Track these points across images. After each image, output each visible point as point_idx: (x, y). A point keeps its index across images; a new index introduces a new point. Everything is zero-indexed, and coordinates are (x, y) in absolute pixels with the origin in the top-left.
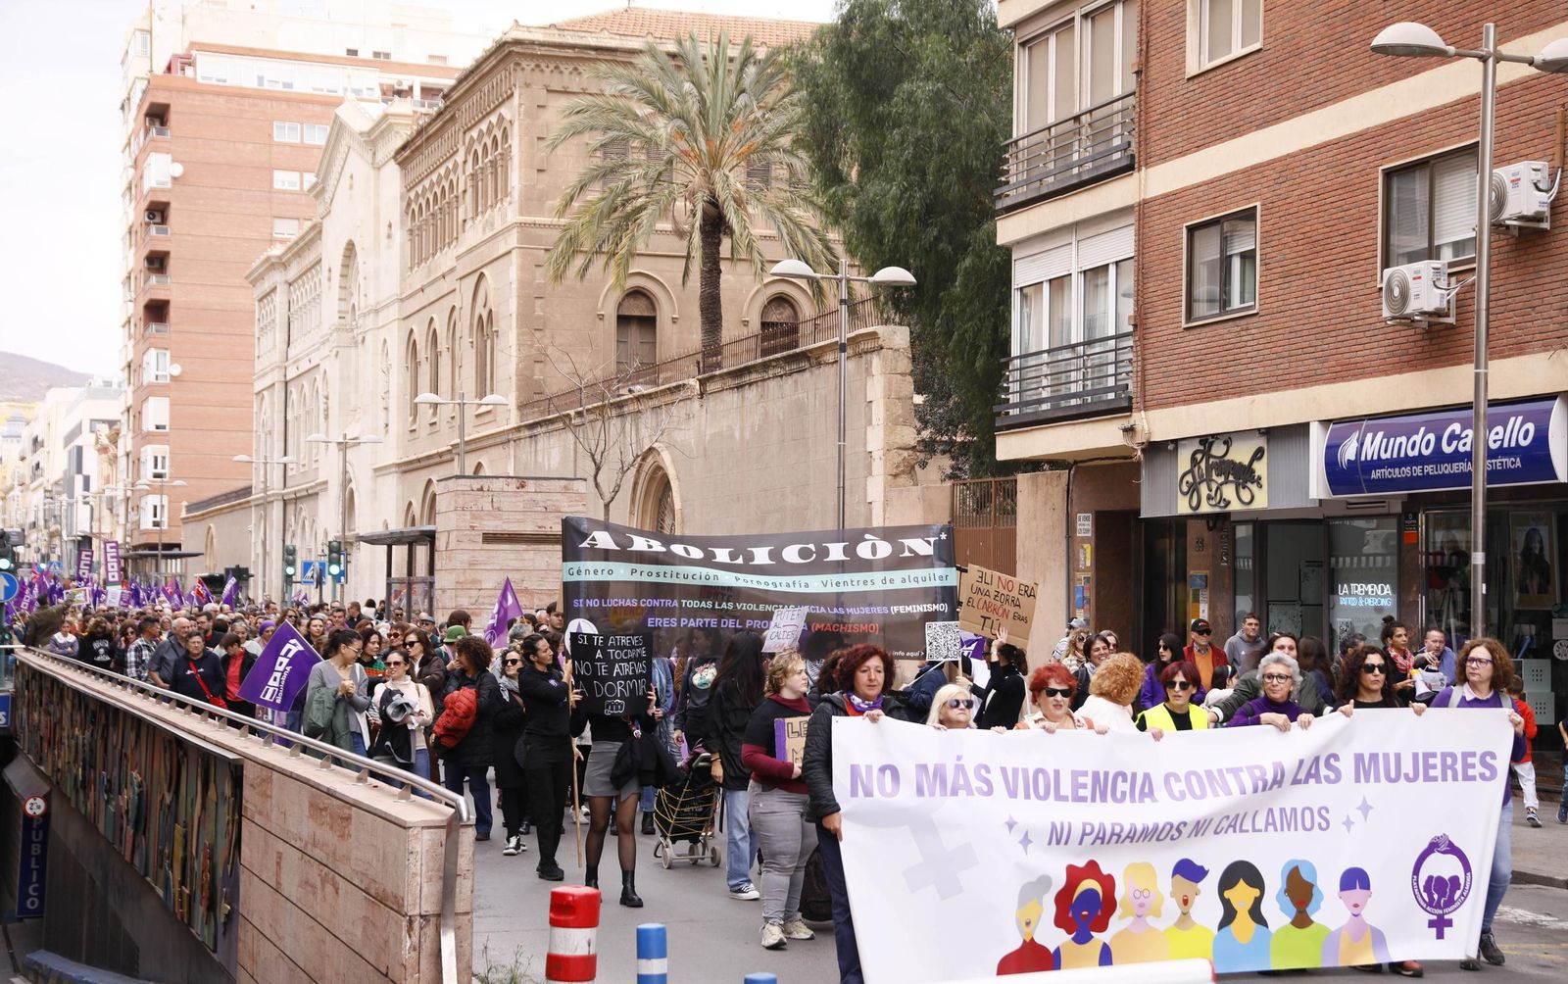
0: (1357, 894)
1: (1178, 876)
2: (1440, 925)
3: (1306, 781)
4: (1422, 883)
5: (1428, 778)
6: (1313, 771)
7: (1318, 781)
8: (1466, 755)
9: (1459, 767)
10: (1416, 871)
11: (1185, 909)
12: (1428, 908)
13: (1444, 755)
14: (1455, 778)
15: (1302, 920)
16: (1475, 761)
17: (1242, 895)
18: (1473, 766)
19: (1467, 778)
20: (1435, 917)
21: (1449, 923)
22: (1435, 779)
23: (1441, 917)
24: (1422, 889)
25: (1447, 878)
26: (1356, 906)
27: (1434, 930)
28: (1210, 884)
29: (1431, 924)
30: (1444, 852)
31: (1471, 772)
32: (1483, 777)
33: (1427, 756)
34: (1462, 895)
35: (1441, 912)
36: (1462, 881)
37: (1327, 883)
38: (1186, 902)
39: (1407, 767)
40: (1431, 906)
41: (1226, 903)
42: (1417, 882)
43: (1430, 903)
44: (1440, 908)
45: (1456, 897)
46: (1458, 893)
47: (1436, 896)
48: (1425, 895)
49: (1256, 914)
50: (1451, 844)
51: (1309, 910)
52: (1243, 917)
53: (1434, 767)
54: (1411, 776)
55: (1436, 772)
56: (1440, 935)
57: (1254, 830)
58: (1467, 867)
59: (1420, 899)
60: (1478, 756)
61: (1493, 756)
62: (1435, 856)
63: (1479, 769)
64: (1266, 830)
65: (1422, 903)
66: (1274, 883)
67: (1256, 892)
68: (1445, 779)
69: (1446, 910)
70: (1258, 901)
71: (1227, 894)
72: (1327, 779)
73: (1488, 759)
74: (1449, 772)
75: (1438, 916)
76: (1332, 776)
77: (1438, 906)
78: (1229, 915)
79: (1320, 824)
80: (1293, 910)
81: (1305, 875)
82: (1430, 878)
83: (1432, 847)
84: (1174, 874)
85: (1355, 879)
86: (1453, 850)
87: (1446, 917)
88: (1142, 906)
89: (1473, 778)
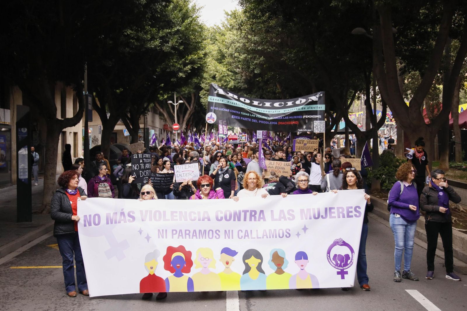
0: (303, 261)
1: (224, 254)
2: (342, 274)
3: (280, 220)
4: (332, 257)
5: (331, 217)
6: (282, 216)
7: (285, 219)
8: (348, 208)
9: (345, 213)
10: (329, 253)
11: (227, 266)
12: (336, 267)
13: (338, 208)
14: (344, 217)
15: (280, 271)
16: (353, 210)
17: (253, 262)
18: (352, 212)
19: (349, 216)
20: (340, 271)
21: (347, 273)
22: (335, 217)
23: (342, 270)
24: (332, 259)
25: (343, 255)
26: (302, 266)
27: (340, 276)
28: (239, 258)
29: (338, 273)
30: (341, 245)
31: (350, 214)
32: (356, 216)
33: (330, 209)
34: (351, 262)
35: (342, 268)
36: (350, 256)
37: (290, 258)
38: (227, 263)
39: (323, 213)
40: (337, 266)
41: (247, 265)
42: (329, 256)
43: (337, 265)
44: (342, 267)
45: (348, 262)
46: (349, 261)
47: (339, 262)
48: (334, 262)
49: (259, 268)
50: (344, 242)
51: (282, 267)
52: (254, 270)
53: (334, 213)
54: (324, 216)
55: (336, 215)
56: (343, 278)
57: (258, 238)
58: (352, 251)
59: (331, 263)
60: (353, 208)
61: (359, 208)
62: (337, 247)
63: (354, 213)
64: (263, 238)
65: (332, 265)
66: (267, 258)
67: (260, 261)
68: (339, 217)
69: (344, 268)
70: (260, 264)
71: (247, 261)
72: (289, 219)
73: (357, 209)
74: (341, 215)
75: (341, 270)
76: (291, 217)
77: (340, 266)
78: (248, 269)
79: (286, 236)
80: (276, 268)
81: (280, 255)
82: (335, 256)
83: (335, 243)
84: (221, 253)
85: (301, 256)
86: (345, 244)
87: (345, 270)
88: (205, 263)
89: (352, 216)
